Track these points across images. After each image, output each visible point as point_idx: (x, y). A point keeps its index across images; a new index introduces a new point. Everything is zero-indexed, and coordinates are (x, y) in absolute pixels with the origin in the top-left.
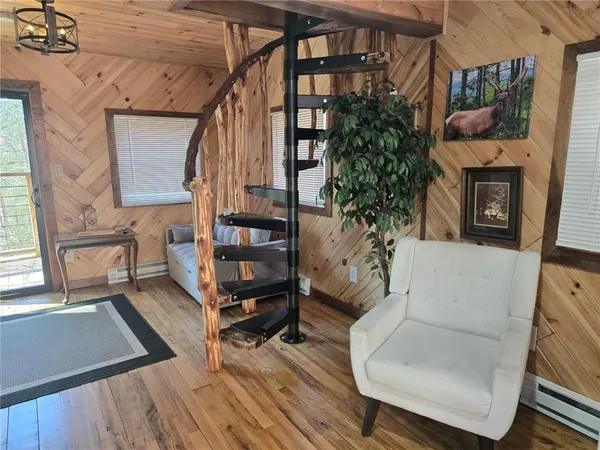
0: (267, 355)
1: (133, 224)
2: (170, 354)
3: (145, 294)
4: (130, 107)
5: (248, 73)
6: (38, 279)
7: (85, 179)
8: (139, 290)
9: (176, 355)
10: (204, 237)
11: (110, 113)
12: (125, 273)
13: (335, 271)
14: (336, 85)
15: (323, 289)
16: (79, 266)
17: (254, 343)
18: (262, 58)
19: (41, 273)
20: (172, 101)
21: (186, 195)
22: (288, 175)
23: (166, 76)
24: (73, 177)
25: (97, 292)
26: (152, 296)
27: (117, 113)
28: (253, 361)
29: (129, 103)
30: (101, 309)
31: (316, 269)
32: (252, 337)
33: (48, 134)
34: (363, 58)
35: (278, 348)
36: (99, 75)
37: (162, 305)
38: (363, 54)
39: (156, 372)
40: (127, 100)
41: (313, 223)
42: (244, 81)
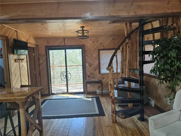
0: (131, 122)
1: (103, 78)
2: (104, 115)
3: (104, 97)
4: (104, 48)
5: (131, 36)
6: (82, 90)
7: (93, 67)
8: (103, 96)
9: (105, 116)
10: (111, 83)
11: (99, 50)
12: (100, 91)
13: (163, 99)
14: (162, 35)
15: (159, 105)
16: (90, 88)
17: (124, 117)
18: (136, 31)
19: (83, 89)
20: (115, 45)
21: (108, 72)
22: (140, 66)
23: (113, 39)
24: (90, 66)
25: (93, 95)
26: (105, 98)
27: (101, 50)
28: (126, 123)
29: (104, 47)
30: (93, 100)
31: (156, 98)
32: (124, 115)
33: (86, 56)
34: (165, 27)
35: (136, 121)
36: (97, 41)
37: (107, 101)
38: (165, 26)
39: (99, 118)
40: (103, 46)
41: (155, 82)
42: (130, 38)
